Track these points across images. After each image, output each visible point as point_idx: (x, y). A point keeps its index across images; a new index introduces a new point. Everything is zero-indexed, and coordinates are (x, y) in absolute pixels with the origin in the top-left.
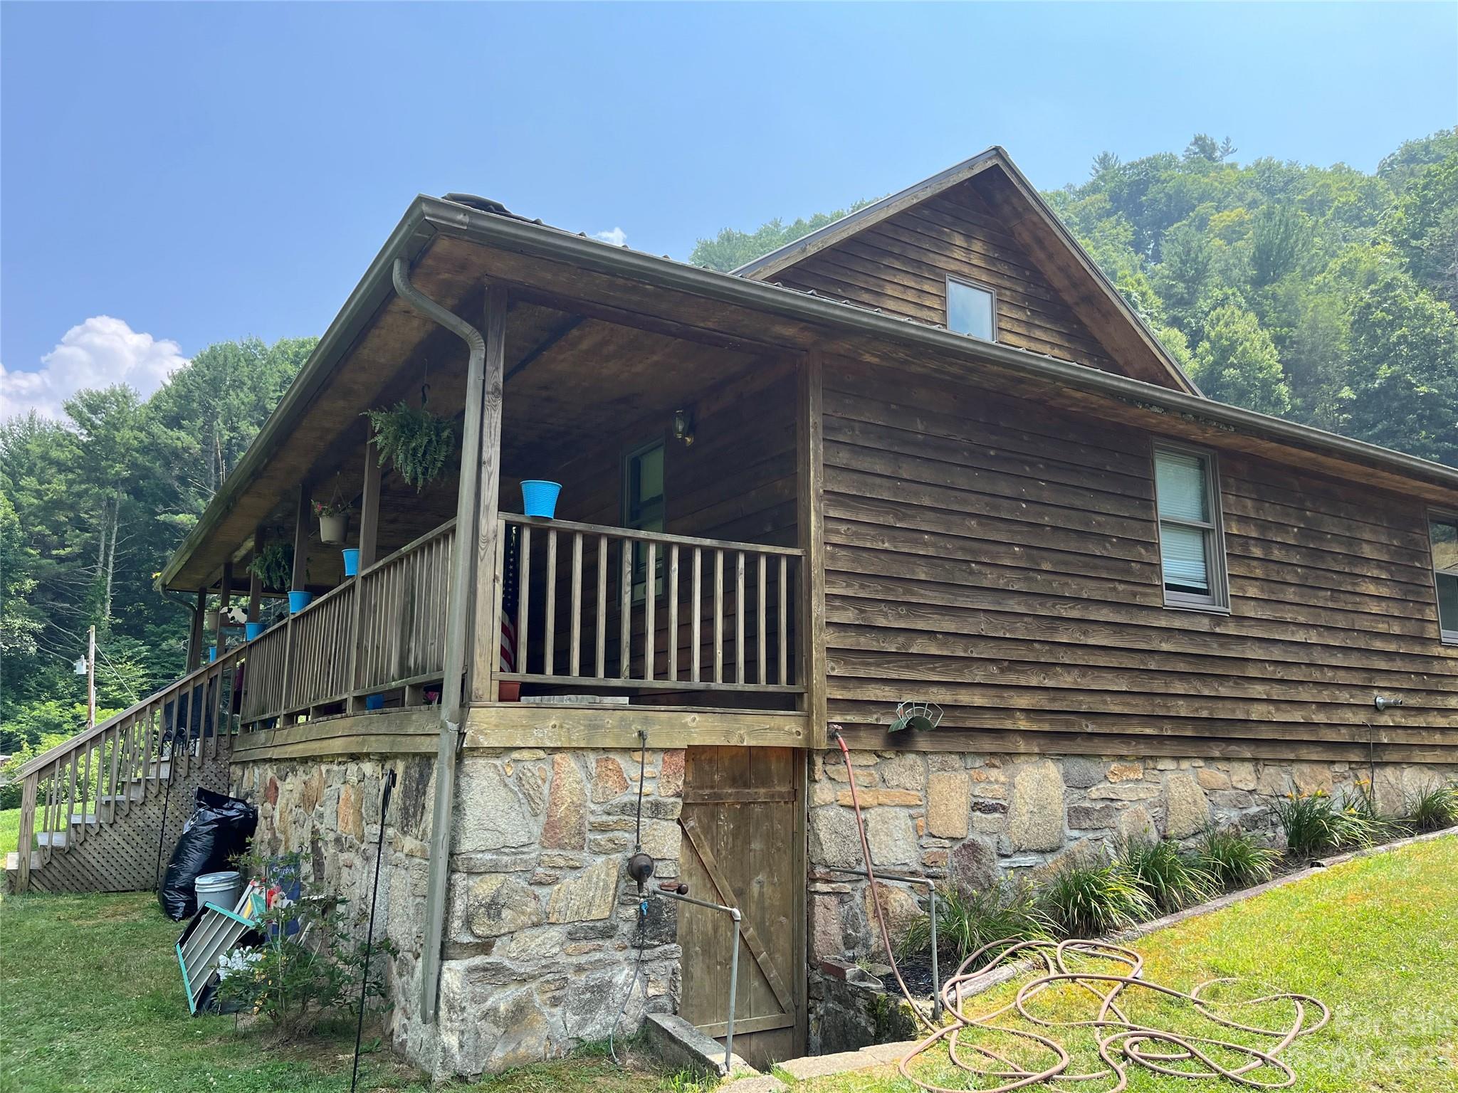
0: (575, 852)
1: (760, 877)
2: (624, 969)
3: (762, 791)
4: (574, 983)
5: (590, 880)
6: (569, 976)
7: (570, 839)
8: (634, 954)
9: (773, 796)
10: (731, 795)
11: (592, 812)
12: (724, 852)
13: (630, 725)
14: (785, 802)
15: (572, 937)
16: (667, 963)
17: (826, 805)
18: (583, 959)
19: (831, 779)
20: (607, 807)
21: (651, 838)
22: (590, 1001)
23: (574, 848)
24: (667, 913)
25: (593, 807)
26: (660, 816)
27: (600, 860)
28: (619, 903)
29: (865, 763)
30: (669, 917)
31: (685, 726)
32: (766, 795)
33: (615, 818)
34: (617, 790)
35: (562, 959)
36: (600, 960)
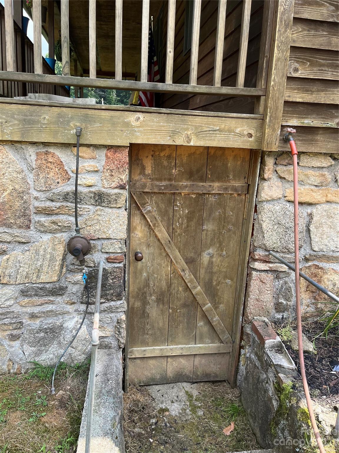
0: (22, 230)
1: (211, 251)
2: (74, 317)
3: (216, 184)
4: (29, 325)
5: (37, 252)
6: (24, 321)
7: (15, 219)
8: (83, 307)
9: (226, 189)
10: (186, 186)
11: (36, 198)
12: (178, 231)
13: (69, 122)
14: (239, 195)
15: (24, 293)
16: (112, 315)
17: (273, 200)
18: (36, 310)
19: (281, 178)
20: (49, 194)
21: (95, 221)
22: (44, 338)
23: (20, 227)
24: (112, 279)
25: (35, 194)
26: (103, 204)
27: (46, 237)
28: (67, 270)
29: (319, 164)
30: (114, 283)
31: (127, 125)
32: (220, 188)
33: (58, 204)
34: (59, 180)
35: (17, 309)
36: (52, 311)
